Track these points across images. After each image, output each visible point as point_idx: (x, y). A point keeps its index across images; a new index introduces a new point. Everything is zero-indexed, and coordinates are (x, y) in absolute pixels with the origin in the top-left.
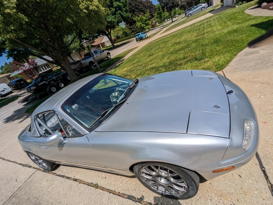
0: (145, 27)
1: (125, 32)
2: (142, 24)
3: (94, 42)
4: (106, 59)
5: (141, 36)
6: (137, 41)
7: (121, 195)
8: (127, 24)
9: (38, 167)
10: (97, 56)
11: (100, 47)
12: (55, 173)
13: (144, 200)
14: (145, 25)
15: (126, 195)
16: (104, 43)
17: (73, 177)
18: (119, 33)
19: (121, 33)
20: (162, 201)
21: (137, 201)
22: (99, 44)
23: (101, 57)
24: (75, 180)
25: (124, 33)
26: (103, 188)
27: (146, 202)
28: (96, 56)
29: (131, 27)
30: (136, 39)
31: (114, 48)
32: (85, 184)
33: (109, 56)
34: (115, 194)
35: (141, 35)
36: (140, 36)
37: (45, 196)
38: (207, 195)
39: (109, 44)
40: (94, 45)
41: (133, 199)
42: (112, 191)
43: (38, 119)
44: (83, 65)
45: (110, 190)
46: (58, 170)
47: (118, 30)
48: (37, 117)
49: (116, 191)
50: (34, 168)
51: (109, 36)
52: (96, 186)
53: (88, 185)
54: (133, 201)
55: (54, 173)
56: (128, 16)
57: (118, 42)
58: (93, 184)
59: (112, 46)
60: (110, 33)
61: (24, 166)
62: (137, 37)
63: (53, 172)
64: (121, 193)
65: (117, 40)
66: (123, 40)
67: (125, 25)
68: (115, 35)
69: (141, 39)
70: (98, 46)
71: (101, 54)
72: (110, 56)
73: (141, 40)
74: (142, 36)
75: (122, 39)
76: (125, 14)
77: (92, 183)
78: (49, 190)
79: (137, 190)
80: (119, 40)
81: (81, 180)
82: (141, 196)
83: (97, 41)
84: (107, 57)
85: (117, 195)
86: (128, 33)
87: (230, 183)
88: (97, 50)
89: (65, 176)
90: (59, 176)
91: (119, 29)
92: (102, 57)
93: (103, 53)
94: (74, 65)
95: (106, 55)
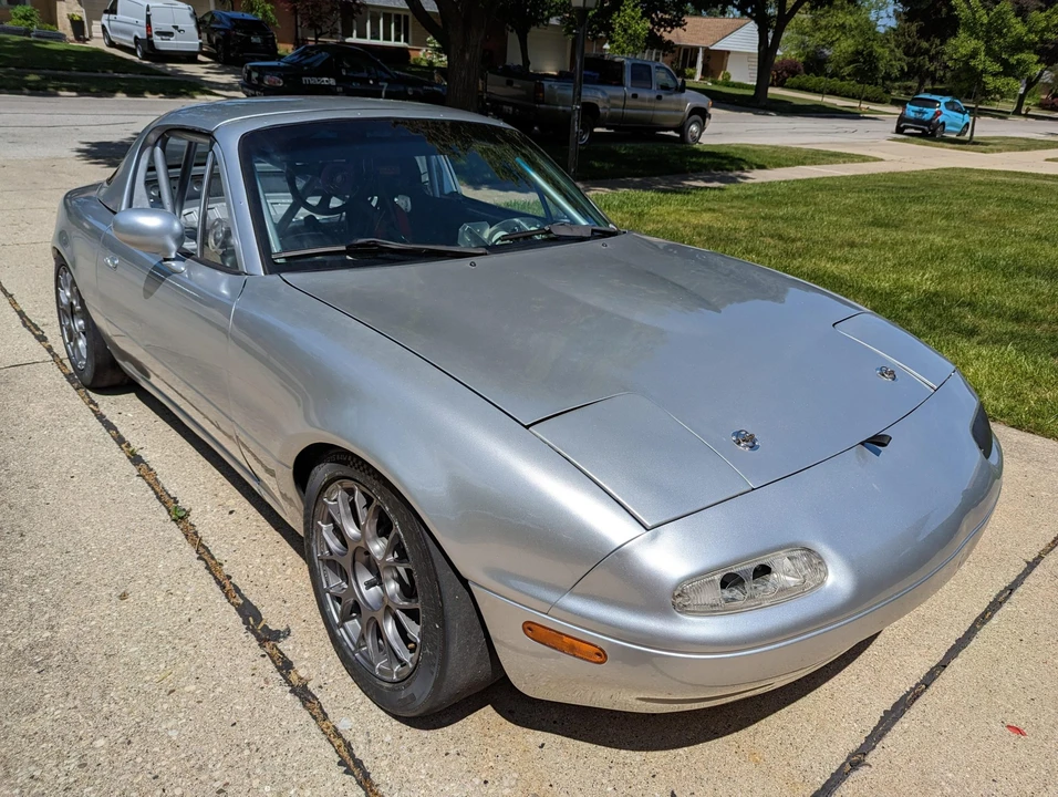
0: (988, 79)
1: (870, 54)
2: (982, 56)
3: (677, 23)
4: (672, 133)
5: (938, 114)
6: (899, 130)
7: (228, 587)
8: (910, 17)
9: (63, 355)
10: (635, 96)
11: (693, 64)
12: (96, 405)
13: (280, 646)
14: (997, 67)
15: (242, 596)
16: (724, 54)
17: (135, 446)
18: (832, 44)
19: (847, 45)
20: (331, 681)
21: (254, 632)
22: (696, 50)
23: (654, 109)
24: (136, 459)
25: (858, 53)
26: (196, 533)
27: (281, 653)
28: (630, 94)
29: (925, 45)
30: (902, 119)
31: (755, 102)
32: (153, 489)
33: (694, 128)
34: (211, 573)
35: (945, 111)
36: (929, 113)
37: (11, 442)
38: (491, 764)
39: (743, 74)
40: (667, 37)
41: (251, 619)
42: (213, 558)
43: (158, 150)
44: (543, 103)
45: (209, 551)
46: (112, 398)
47: (843, 26)
48: (159, 143)
49: (225, 566)
50: (50, 349)
51: (770, 35)
52: (180, 517)
53: (159, 498)
54: (246, 622)
55: (92, 402)
57: (800, 88)
58: (177, 502)
59: (752, 93)
60: (784, 19)
61: (25, 325)
62: (911, 111)
63: (92, 394)
64: (232, 580)
65: (802, 78)
66: (833, 93)
67: (897, 15)
68: (812, 42)
69: (930, 132)
70: (689, 55)
71: (659, 98)
72: (702, 129)
73: (924, 135)
74: (941, 119)
75: (836, 82)
77: (175, 498)
78: (35, 435)
79: (288, 605)
80: (813, 80)
81: (151, 470)
82: (285, 627)
83: (696, 31)
84: (682, 129)
85: (216, 578)
86: (881, 65)
88: (653, 70)
89: (115, 429)
90: (101, 417)
91: (850, 20)
92: (657, 113)
93: (674, 97)
94: (503, 80)
95: (681, 114)
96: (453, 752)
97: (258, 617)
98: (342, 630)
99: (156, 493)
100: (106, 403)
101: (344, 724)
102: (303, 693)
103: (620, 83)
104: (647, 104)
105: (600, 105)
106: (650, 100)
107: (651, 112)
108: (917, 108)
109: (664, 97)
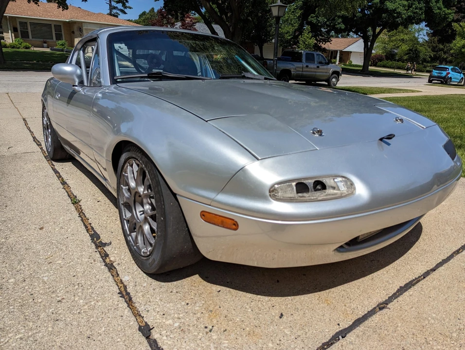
1: (416, 50)
3: (327, 40)
4: (324, 82)
5: (448, 73)
6: (430, 81)
7: (89, 227)
8: (434, 35)
9: (44, 148)
10: (307, 66)
11: (335, 58)
12: (54, 166)
13: (105, 249)
15: (94, 231)
16: (349, 53)
17: (65, 179)
18: (398, 47)
19: (405, 47)
20: (124, 262)
21: (95, 243)
22: (336, 52)
23: (316, 72)
24: (64, 183)
25: (410, 50)
26: (81, 208)
27: (105, 252)
28: (305, 66)
29: (441, 46)
30: (430, 77)
31: (364, 72)
32: (67, 193)
33: (334, 80)
34: (83, 222)
35: (451, 72)
36: (444, 73)
37: (14, 176)
38: (192, 297)
39: (357, 61)
40: (323, 46)
41: (95, 238)
42: (85, 217)
45: (84, 215)
46: (61, 164)
47: (403, 40)
48: (82, 49)
49: (90, 220)
50: (41, 149)
51: (369, 43)
53: (69, 196)
54: (92, 239)
55: (53, 165)
56: (445, 14)
57: (384, 66)
59: (361, 68)
60: (375, 36)
61: (34, 141)
62: (435, 73)
63: (54, 163)
64: (91, 225)
65: (385, 62)
66: (399, 68)
67: (428, 34)
68: (389, 47)
69: (445, 81)
70: (333, 54)
71: (318, 67)
72: (338, 80)
73: (442, 83)
74: (449, 76)
75: (400, 63)
76: (439, 8)
77: (76, 196)
78: (24, 175)
79: (113, 234)
80: (390, 63)
81: (69, 187)
82: (109, 242)
83: (336, 44)
84: (328, 81)
85: (84, 224)
86: (422, 55)
87: (249, 310)
88: (315, 56)
89: (59, 173)
90: (56, 172)
91: (406, 37)
92: (318, 74)
93: (325, 67)
95: (328, 74)
96: (175, 291)
97: (98, 237)
98: (130, 237)
99: (68, 194)
100: (58, 166)
101: (125, 278)
102: (110, 267)
103: (301, 61)
104: (313, 70)
105: (292, 70)
106: (314, 68)
107: (315, 73)
108: (438, 72)
109: (320, 67)
